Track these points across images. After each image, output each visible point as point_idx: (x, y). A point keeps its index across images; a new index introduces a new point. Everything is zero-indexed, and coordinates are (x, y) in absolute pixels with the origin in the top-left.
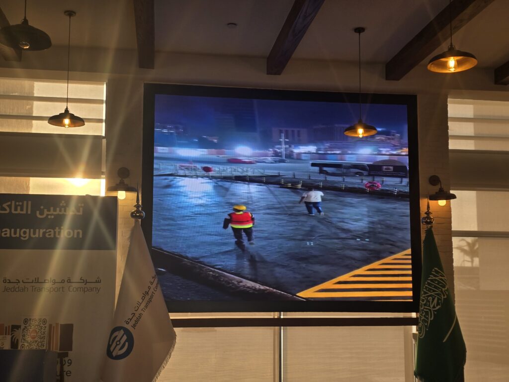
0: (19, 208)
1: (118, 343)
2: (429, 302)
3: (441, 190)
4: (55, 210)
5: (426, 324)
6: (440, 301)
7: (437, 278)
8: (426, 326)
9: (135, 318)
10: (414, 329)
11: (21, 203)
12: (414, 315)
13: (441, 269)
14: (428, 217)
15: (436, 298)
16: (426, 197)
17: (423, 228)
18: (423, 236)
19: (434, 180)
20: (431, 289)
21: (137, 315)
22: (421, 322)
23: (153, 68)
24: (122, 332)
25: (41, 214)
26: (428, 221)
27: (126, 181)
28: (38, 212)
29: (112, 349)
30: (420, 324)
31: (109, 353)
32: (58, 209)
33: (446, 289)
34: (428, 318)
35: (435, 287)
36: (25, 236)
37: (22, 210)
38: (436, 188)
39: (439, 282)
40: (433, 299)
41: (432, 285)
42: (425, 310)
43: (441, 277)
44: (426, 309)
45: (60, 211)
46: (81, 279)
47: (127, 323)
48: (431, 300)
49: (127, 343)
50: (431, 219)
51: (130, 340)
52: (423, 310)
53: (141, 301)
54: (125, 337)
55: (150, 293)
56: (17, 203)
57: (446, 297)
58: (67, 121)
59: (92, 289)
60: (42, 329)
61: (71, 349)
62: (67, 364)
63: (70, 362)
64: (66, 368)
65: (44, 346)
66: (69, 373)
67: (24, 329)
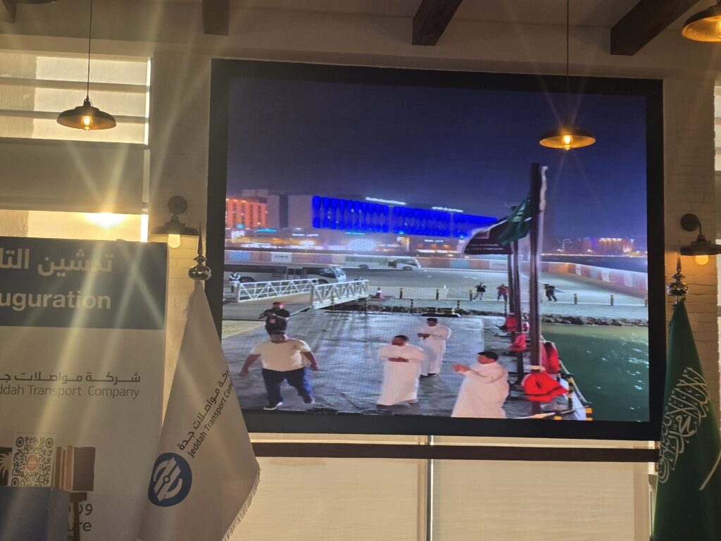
0: (10, 259)
1: (167, 479)
2: (677, 423)
3: (701, 239)
4: (67, 264)
5: (672, 460)
6: (695, 423)
7: (690, 385)
8: (671, 464)
9: (194, 441)
10: (651, 468)
11: (13, 252)
12: (651, 445)
13: (698, 369)
14: (678, 284)
15: (689, 418)
16: (674, 249)
17: (671, 301)
18: (669, 315)
19: (689, 222)
20: (681, 403)
21: (197, 436)
22: (663, 456)
23: (227, 35)
24: (173, 462)
25: (46, 269)
26: (679, 289)
27: (182, 218)
28: (40, 267)
29: (156, 489)
30: (662, 460)
31: (152, 496)
32: (72, 263)
33: (706, 402)
34: (674, 451)
35: (688, 399)
36: (19, 304)
37: (15, 262)
38: (692, 236)
39: (694, 392)
40: (684, 420)
41: (684, 395)
42: (670, 437)
43: (697, 383)
44: (672, 435)
45: (76, 265)
46: (108, 376)
47: (182, 447)
48: (680, 421)
49: (181, 480)
50: (682, 286)
51: (186, 475)
52: (666, 437)
53: (203, 412)
54: (178, 471)
55: (219, 400)
56: (8, 252)
57: (705, 416)
58: (87, 120)
59: (125, 393)
60: (45, 454)
61: (92, 489)
62: (85, 512)
63: (89, 508)
64: (83, 518)
65: (48, 481)
66: (88, 526)
67: (17, 454)
